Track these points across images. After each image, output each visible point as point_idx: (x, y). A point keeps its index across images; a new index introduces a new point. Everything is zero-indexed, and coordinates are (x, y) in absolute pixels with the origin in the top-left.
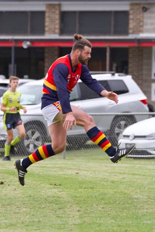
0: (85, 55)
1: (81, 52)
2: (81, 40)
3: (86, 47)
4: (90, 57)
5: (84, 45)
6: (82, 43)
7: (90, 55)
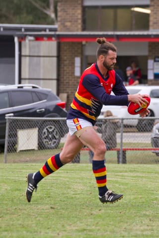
0: (110, 60)
1: (105, 58)
2: (105, 44)
3: (110, 52)
4: (115, 62)
5: (108, 50)
6: (105, 48)
7: (115, 60)
